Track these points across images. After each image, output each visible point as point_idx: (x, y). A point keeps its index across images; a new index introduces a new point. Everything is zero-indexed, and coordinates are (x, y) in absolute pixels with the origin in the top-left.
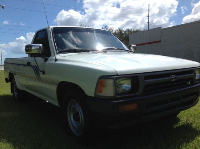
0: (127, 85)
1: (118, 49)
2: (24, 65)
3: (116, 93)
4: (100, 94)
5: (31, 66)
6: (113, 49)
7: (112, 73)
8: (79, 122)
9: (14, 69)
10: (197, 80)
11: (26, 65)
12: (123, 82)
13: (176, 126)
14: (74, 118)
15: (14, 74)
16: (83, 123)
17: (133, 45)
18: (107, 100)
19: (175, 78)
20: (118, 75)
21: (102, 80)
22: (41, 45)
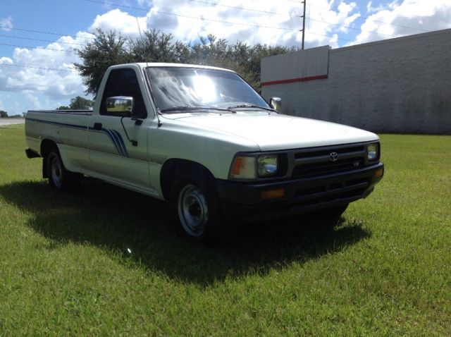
0: (271, 165)
1: (252, 107)
2: (86, 127)
3: (258, 176)
4: (236, 176)
5: (104, 130)
6: (244, 107)
7: (254, 148)
8: (199, 217)
9: (58, 133)
10: (371, 160)
11: (90, 128)
12: (266, 161)
13: (337, 228)
14: (191, 212)
15: (59, 143)
16: (206, 218)
17: (275, 99)
18: (244, 183)
19: (336, 157)
20: (260, 151)
21: (240, 158)
22: (131, 98)
